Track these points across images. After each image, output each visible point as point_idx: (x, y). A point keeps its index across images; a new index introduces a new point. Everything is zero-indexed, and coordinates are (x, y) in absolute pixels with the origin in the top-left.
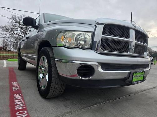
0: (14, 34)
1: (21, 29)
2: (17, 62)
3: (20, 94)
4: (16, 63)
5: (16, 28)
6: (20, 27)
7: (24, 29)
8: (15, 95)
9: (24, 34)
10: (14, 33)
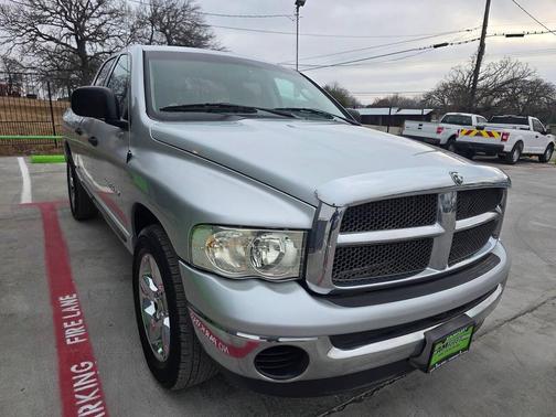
0: (40, 39)
1: (63, 18)
2: (66, 164)
3: (91, 365)
4: (61, 171)
5: (47, 13)
6: (59, 9)
7: (74, 15)
8: (73, 369)
9: (77, 39)
10: (41, 35)
